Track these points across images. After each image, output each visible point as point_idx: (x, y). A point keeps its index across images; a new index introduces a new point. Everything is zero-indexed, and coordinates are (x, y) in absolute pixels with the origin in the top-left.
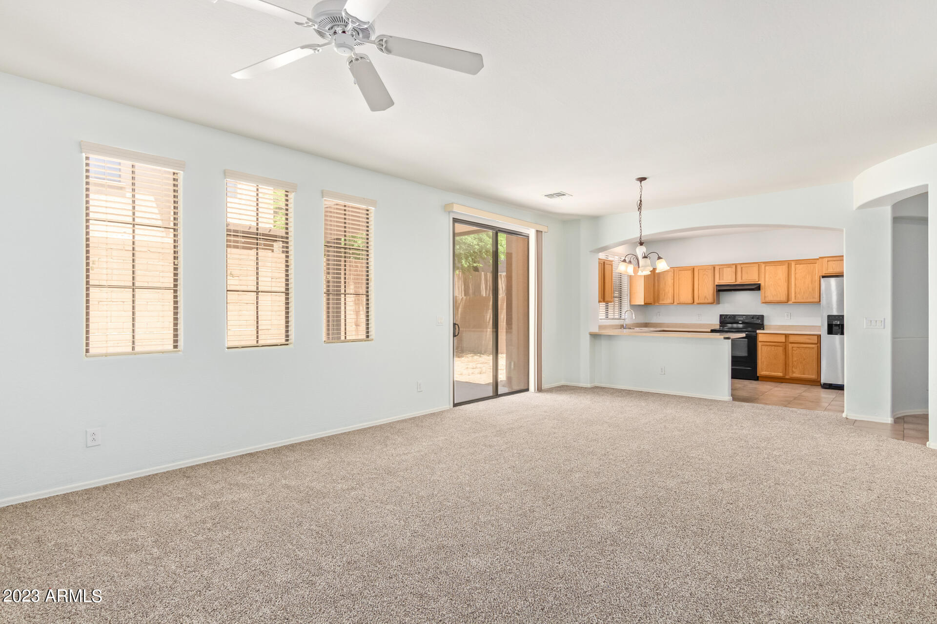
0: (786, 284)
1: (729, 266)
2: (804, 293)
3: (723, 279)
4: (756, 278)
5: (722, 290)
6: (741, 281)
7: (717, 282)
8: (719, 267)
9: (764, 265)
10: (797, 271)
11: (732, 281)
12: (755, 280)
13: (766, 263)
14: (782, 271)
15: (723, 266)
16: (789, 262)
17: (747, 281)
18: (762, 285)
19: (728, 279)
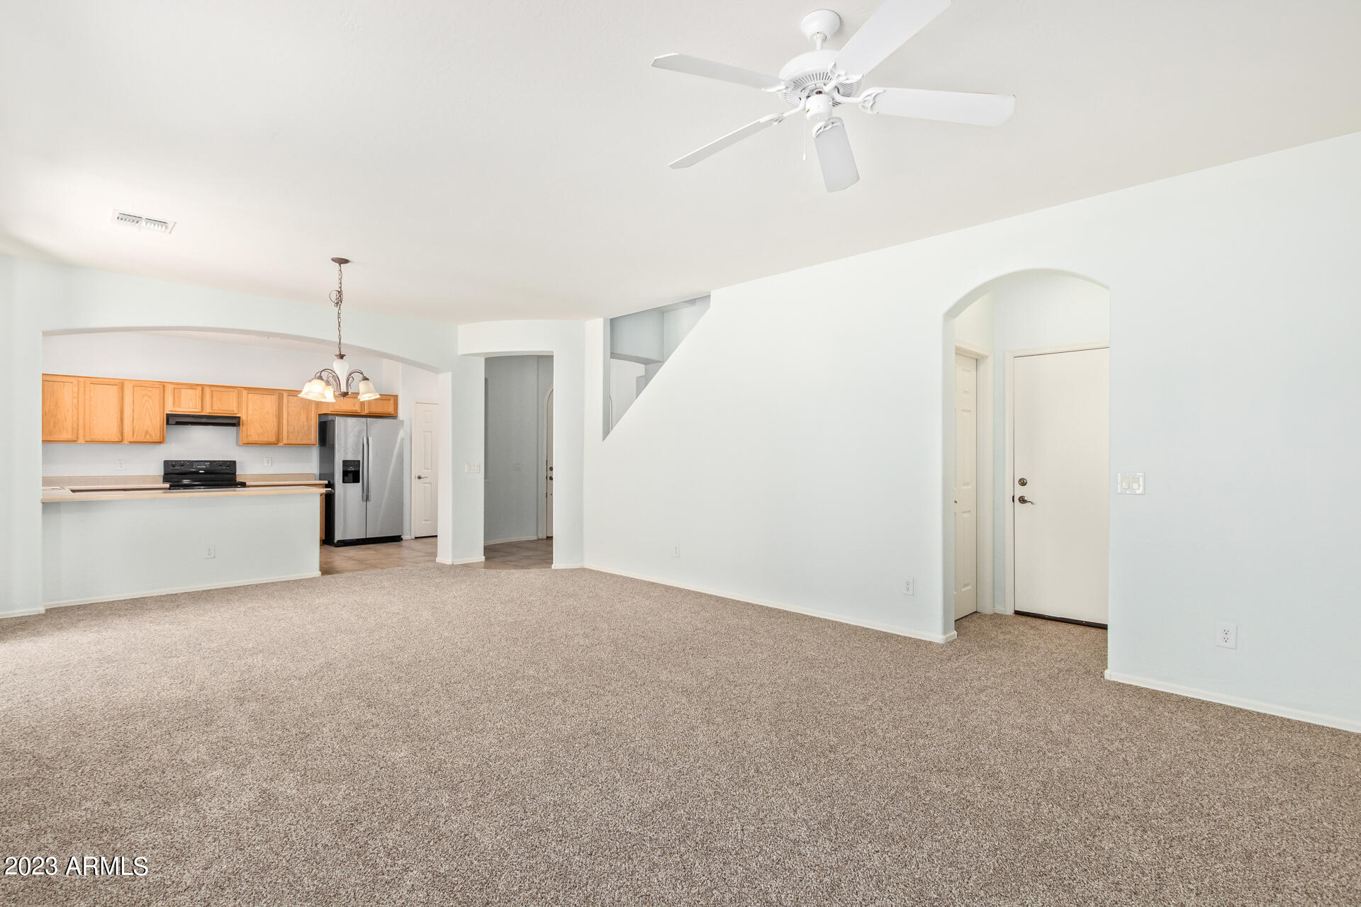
0: (275, 420)
1: (192, 386)
2: (298, 432)
3: (179, 406)
4: (234, 409)
5: (176, 421)
6: (211, 411)
7: (170, 408)
8: (173, 386)
9: (246, 391)
10: (290, 404)
11: (196, 410)
12: (233, 411)
13: (250, 390)
14: (269, 403)
15: (179, 386)
16: (282, 392)
17: (220, 412)
18: (243, 417)
19: (189, 405)
